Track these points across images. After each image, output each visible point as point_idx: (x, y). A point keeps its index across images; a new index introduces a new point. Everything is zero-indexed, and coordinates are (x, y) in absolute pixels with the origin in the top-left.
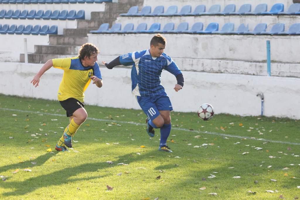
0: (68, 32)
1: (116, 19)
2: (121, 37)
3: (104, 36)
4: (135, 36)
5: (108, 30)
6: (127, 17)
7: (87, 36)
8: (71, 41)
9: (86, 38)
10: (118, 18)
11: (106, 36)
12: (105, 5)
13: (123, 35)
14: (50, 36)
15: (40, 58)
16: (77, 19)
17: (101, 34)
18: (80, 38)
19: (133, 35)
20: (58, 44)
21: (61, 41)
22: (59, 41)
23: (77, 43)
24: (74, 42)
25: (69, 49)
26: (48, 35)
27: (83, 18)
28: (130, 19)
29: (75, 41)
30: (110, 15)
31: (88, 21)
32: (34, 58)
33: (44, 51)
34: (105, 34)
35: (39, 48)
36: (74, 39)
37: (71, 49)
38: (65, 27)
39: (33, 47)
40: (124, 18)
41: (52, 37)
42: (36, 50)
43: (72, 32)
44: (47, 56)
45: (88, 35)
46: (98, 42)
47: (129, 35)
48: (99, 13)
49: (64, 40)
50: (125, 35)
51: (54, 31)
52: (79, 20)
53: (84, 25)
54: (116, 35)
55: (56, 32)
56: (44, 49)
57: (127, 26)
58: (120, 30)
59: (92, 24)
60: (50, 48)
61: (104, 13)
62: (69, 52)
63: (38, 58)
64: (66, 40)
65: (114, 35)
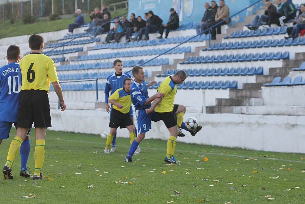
0: (247, 86)
1: (289, 73)
2: (290, 89)
3: (276, 89)
4: (302, 88)
5: (280, 83)
6: (298, 71)
7: (261, 89)
8: (248, 93)
9: (260, 90)
10: (291, 73)
11: (277, 88)
12: (283, 62)
13: (292, 86)
14: (230, 90)
15: (218, 110)
16: (256, 74)
17: (273, 87)
18: (255, 91)
19: (300, 86)
20: (237, 97)
21: (240, 94)
22: (238, 94)
23: (253, 95)
24: (250, 95)
25: (244, 101)
26: (228, 89)
27: (262, 73)
28: (301, 73)
29: (251, 93)
30: (285, 71)
31: (266, 77)
32: (214, 109)
33: (223, 104)
34: (276, 87)
35: (220, 101)
36: (250, 91)
37: (246, 101)
38: (245, 82)
39: (215, 100)
40: (296, 72)
41: (232, 91)
42: (217, 103)
43: (250, 86)
44: (224, 108)
45: (262, 87)
46: (270, 94)
47: (297, 86)
48: (275, 69)
49: (242, 93)
50: (293, 87)
51: (234, 85)
52: (257, 75)
53: (262, 79)
54: (286, 87)
55: (236, 87)
56: (223, 101)
57: (296, 79)
58: (290, 82)
59: (269, 79)
60: (228, 101)
61: (280, 69)
62: (244, 104)
63: (217, 109)
64: (244, 93)
65: (283, 88)
